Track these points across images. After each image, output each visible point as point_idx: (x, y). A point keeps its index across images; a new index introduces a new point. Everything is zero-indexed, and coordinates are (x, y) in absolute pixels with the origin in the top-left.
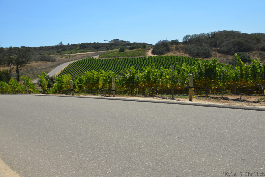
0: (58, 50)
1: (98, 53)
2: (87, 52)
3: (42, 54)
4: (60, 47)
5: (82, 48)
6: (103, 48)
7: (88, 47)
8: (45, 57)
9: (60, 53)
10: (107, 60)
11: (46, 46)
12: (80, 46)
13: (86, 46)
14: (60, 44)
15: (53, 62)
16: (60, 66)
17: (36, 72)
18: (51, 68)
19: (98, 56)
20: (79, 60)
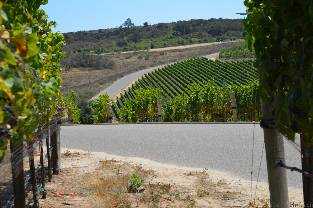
0: (121, 40)
1: (218, 45)
2: (191, 42)
3: (81, 49)
4: (125, 33)
5: (179, 33)
6: (232, 32)
7: (194, 31)
8: (88, 57)
9: (125, 47)
10: (239, 64)
11: (93, 30)
12: (174, 29)
13: (191, 28)
14: (126, 23)
15: (106, 70)
16: (123, 78)
18: (100, 84)
19: (217, 54)
20: (170, 64)
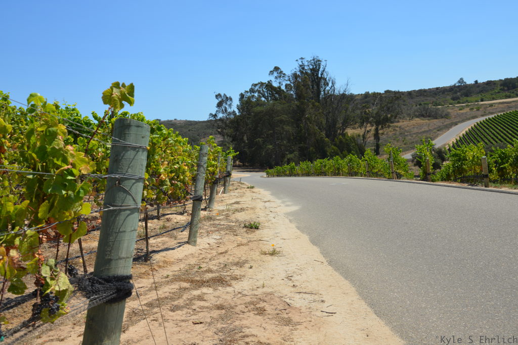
0: (455, 95)
3: (422, 103)
4: (458, 90)
5: (506, 88)
8: (428, 108)
9: (458, 100)
11: (431, 87)
12: (501, 85)
13: (517, 84)
14: (459, 82)
15: (443, 119)
16: (457, 126)
17: (410, 139)
18: (438, 131)
20: (499, 114)
